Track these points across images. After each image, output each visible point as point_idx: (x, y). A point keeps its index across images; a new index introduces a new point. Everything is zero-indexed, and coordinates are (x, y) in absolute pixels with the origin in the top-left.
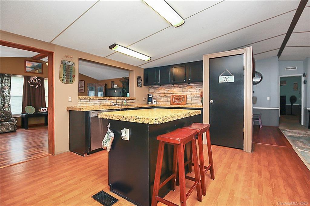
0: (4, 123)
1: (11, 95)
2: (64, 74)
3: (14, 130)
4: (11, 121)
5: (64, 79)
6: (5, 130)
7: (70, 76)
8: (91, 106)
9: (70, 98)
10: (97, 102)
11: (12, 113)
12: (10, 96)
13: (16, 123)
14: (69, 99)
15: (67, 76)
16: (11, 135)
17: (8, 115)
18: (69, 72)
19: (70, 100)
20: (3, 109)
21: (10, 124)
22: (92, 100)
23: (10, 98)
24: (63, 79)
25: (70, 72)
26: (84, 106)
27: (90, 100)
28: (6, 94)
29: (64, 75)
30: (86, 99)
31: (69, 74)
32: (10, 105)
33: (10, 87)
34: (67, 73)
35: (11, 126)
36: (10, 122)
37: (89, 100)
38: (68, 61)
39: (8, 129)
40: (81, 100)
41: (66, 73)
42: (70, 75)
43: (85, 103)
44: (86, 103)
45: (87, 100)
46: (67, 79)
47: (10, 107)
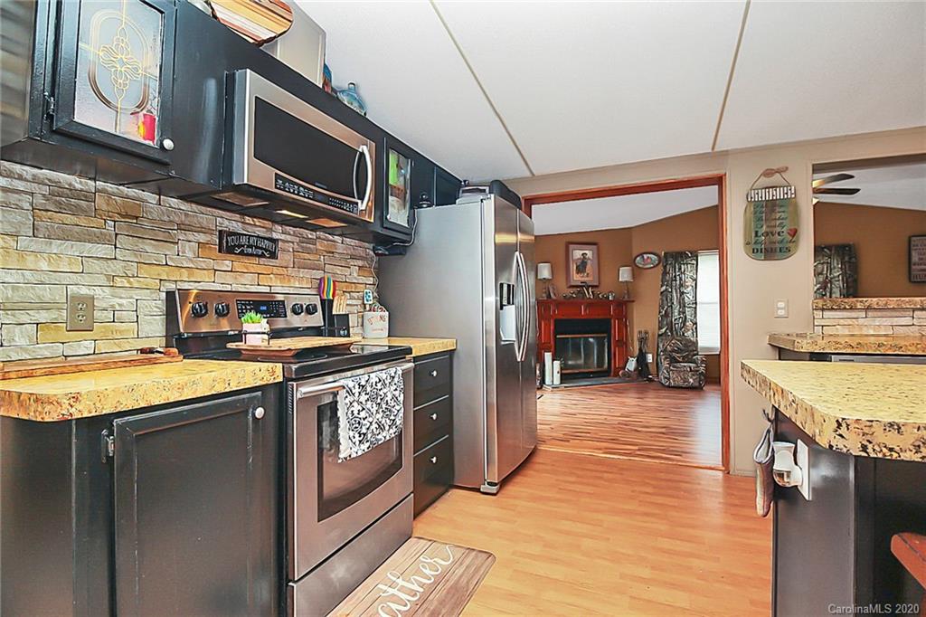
0: (678, 365)
1: (698, 301)
2: (757, 232)
3: (697, 384)
4: (694, 362)
5: (759, 247)
6: (681, 383)
7: (779, 234)
8: (873, 335)
9: (781, 305)
10: (907, 321)
11: (700, 344)
12: (696, 303)
13: (702, 369)
14: (779, 309)
15: (767, 235)
16: (690, 394)
17: (691, 348)
18: (773, 223)
19: (781, 312)
20: (683, 334)
21: (691, 370)
22: (876, 314)
23: (696, 308)
24: (755, 246)
25: (778, 222)
26: (838, 335)
27: (870, 314)
28: (689, 298)
29: (756, 235)
30: (845, 308)
31: (775, 226)
32: (696, 324)
33: (696, 280)
34: (768, 227)
35: (693, 375)
36: (691, 364)
37: (863, 314)
38: (769, 188)
39: (685, 380)
40: (827, 314)
41: (764, 227)
42: (778, 229)
43: (842, 322)
44: (849, 322)
45: (854, 314)
46: (769, 246)
47: (696, 328)
